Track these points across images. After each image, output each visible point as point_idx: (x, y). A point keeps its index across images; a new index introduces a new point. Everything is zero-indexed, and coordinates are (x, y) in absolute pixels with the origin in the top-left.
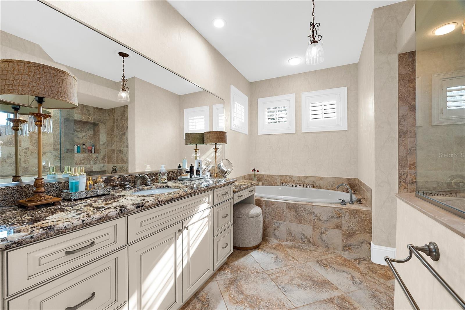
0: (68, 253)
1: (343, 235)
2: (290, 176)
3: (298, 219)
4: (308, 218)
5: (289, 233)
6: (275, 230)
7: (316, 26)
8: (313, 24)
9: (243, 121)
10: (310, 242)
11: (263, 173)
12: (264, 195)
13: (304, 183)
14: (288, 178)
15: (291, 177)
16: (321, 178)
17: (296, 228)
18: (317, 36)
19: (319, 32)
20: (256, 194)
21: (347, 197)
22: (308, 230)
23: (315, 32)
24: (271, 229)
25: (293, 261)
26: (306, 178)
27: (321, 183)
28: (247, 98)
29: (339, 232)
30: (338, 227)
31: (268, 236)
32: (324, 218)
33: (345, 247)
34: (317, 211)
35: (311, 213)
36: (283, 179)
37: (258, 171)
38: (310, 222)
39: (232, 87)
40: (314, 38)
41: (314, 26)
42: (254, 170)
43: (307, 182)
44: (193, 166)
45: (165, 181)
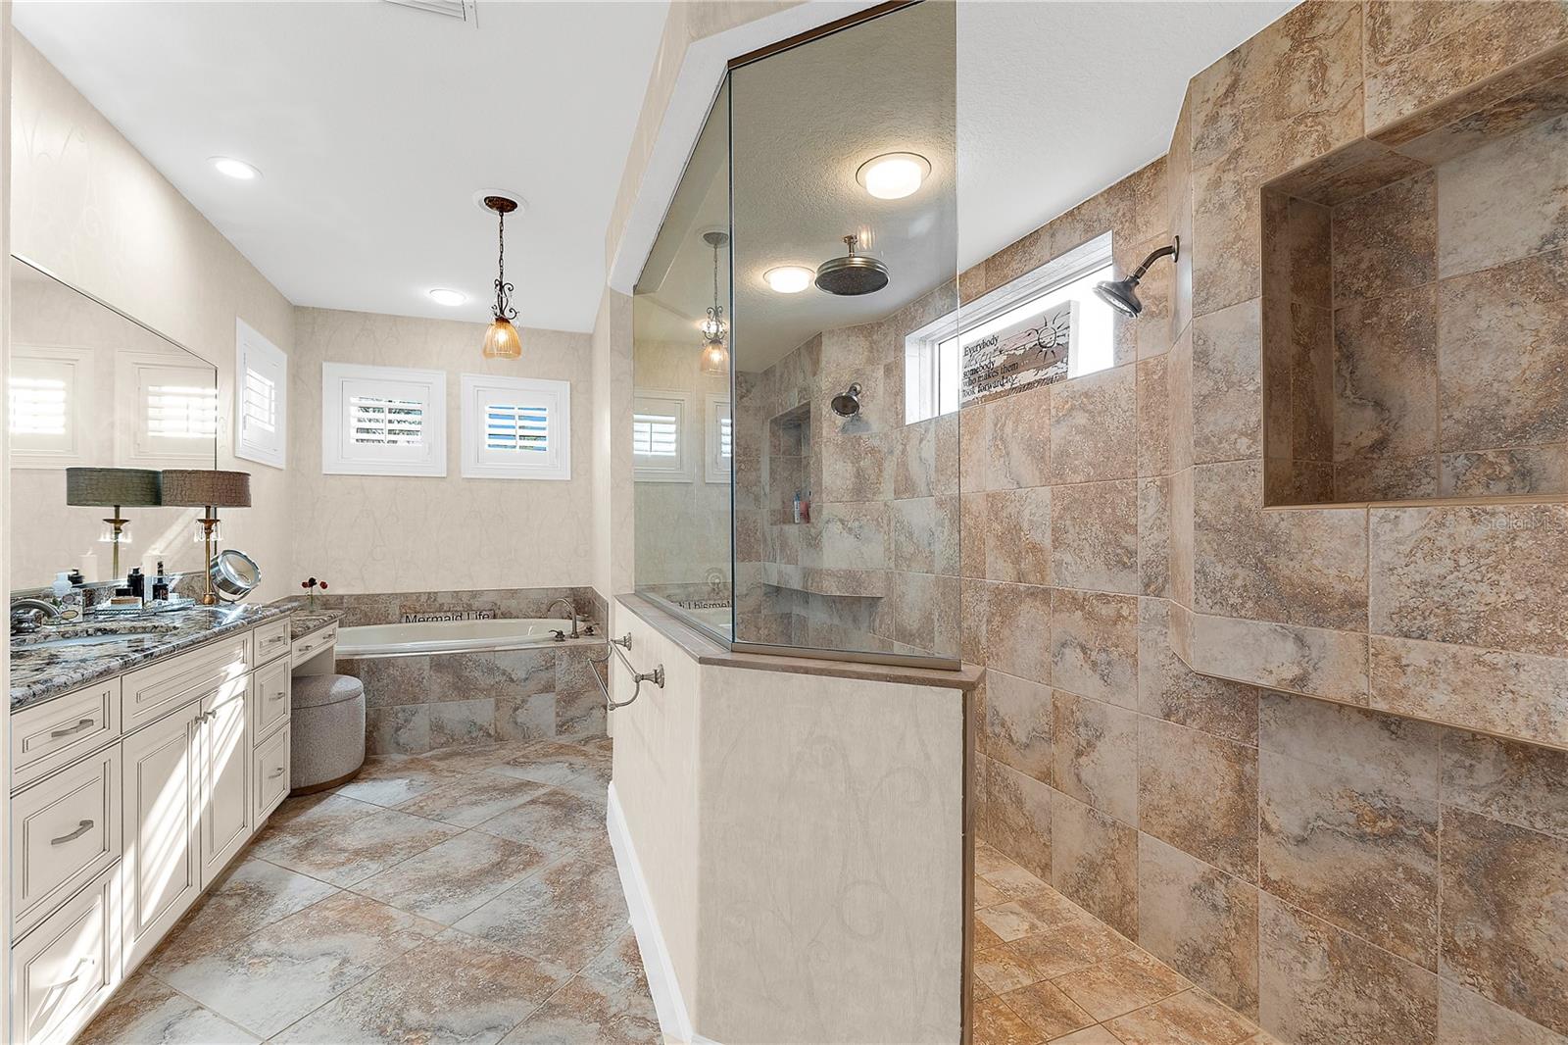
0: (57, 734)
1: (558, 701)
2: (430, 593)
3: (458, 689)
4: (485, 681)
5: (438, 727)
6: (398, 729)
7: (506, 288)
8: (501, 283)
9: (272, 429)
10: (489, 735)
11: (340, 591)
12: (361, 648)
13: (469, 609)
14: (423, 599)
15: (432, 596)
16: (513, 593)
17: (454, 712)
18: (508, 308)
19: (511, 304)
20: (337, 648)
21: (566, 626)
22: (482, 710)
23: (504, 300)
24: (386, 730)
25: (454, 776)
26: (474, 594)
27: (512, 604)
28: (283, 358)
29: (550, 698)
30: (548, 688)
31: (378, 751)
32: (520, 674)
33: (561, 726)
34: (504, 663)
35: (491, 670)
36: (408, 604)
37: (324, 585)
38: (487, 692)
39: (242, 326)
40: (502, 312)
41: (502, 287)
42: (312, 582)
43: (476, 604)
44: (141, 572)
45: (74, 620)
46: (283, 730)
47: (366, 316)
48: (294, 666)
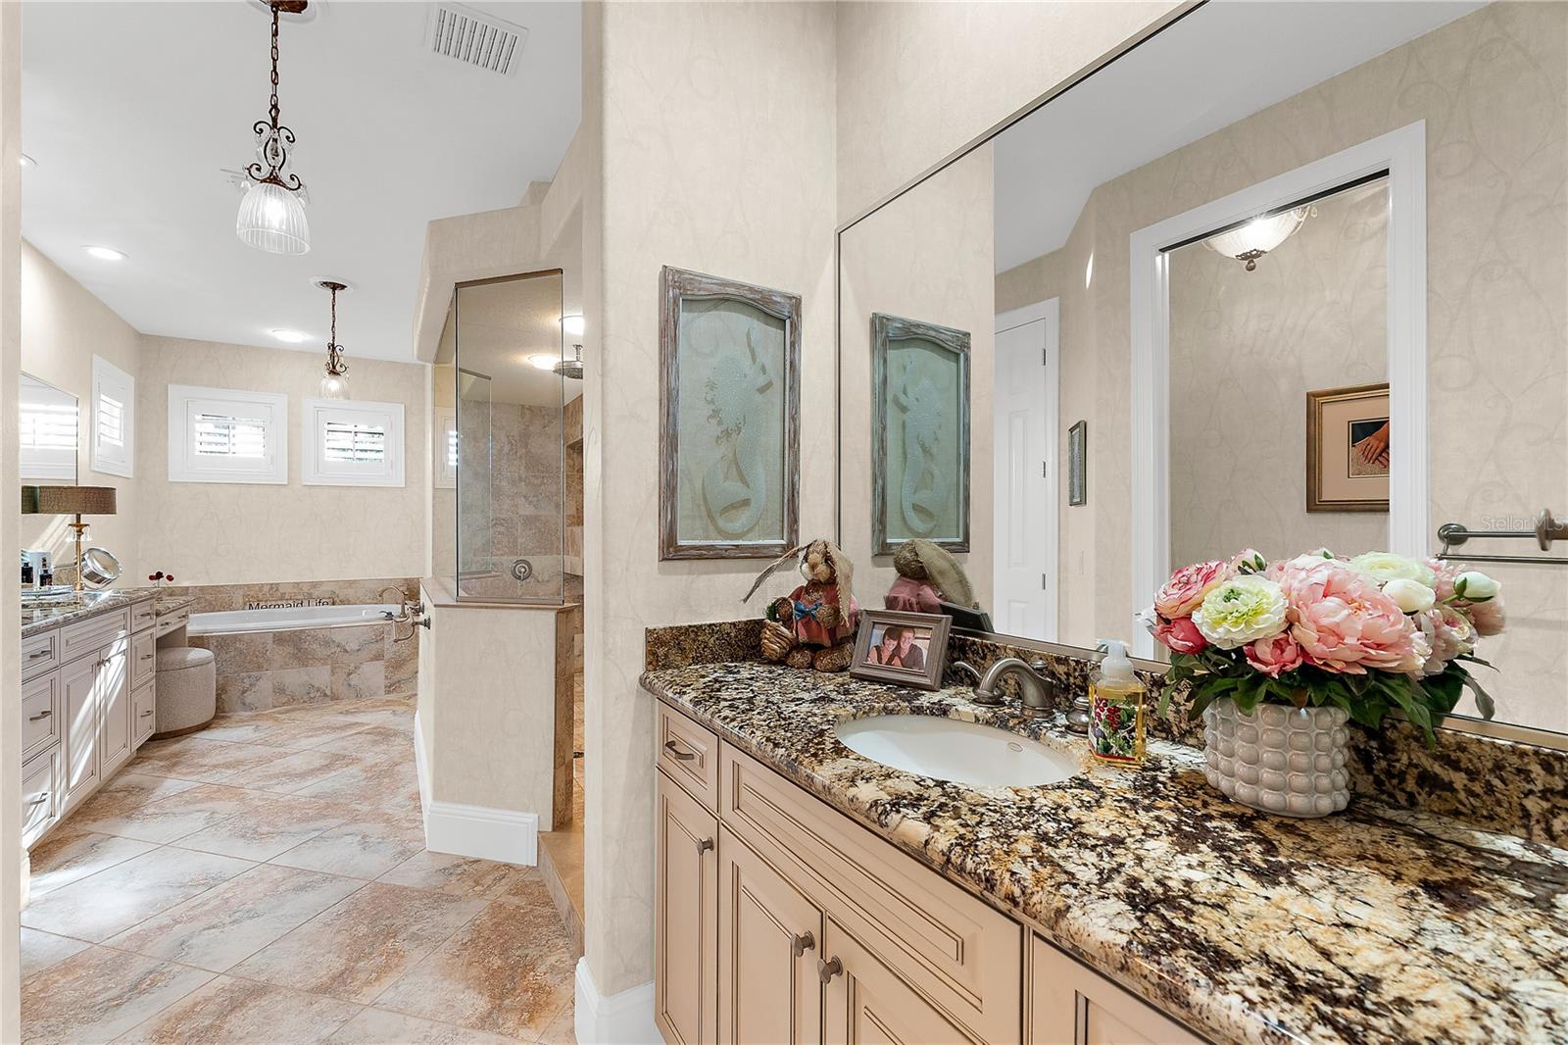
1: (387, 667)
2: (272, 584)
3: (299, 659)
4: (321, 652)
5: (280, 690)
6: (244, 692)
7: (337, 349)
8: (333, 345)
9: (121, 444)
10: (325, 695)
11: (186, 584)
12: (210, 627)
13: (309, 597)
14: (266, 589)
15: (274, 587)
16: (351, 583)
17: (295, 678)
18: (339, 365)
19: (342, 360)
20: (189, 628)
21: (396, 609)
22: (321, 676)
23: (336, 358)
24: (233, 693)
26: (314, 585)
27: (350, 593)
28: (130, 381)
29: (380, 665)
30: (378, 657)
31: (227, 710)
32: (353, 646)
33: (390, 687)
34: (338, 638)
35: (327, 643)
36: (252, 593)
37: (170, 578)
38: (324, 661)
40: (334, 367)
41: (334, 348)
42: (159, 575)
43: (316, 593)
46: (150, 684)
47: (211, 344)
48: (158, 636)
